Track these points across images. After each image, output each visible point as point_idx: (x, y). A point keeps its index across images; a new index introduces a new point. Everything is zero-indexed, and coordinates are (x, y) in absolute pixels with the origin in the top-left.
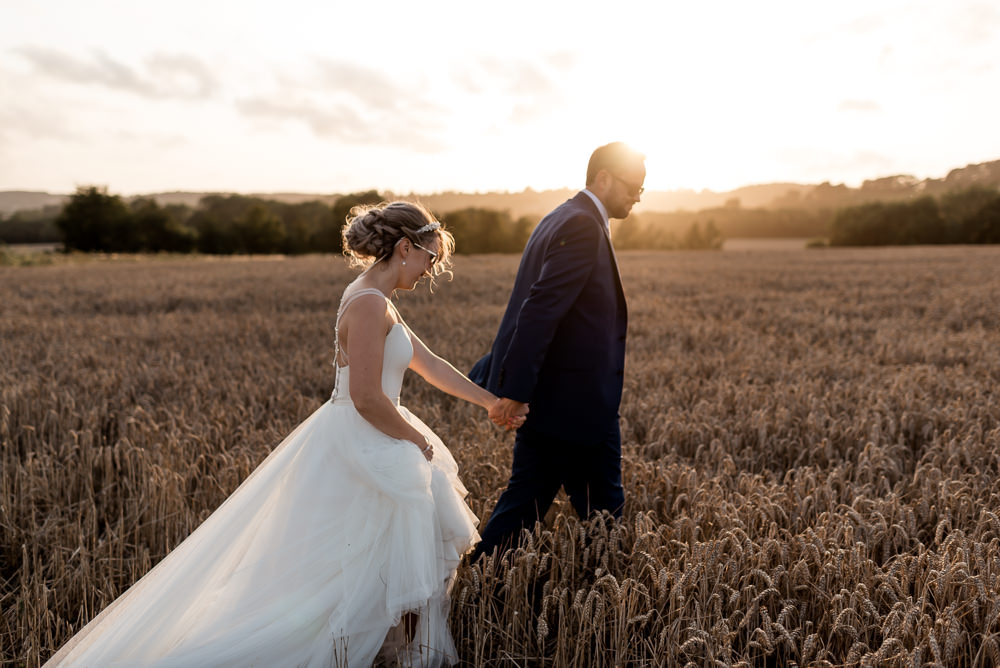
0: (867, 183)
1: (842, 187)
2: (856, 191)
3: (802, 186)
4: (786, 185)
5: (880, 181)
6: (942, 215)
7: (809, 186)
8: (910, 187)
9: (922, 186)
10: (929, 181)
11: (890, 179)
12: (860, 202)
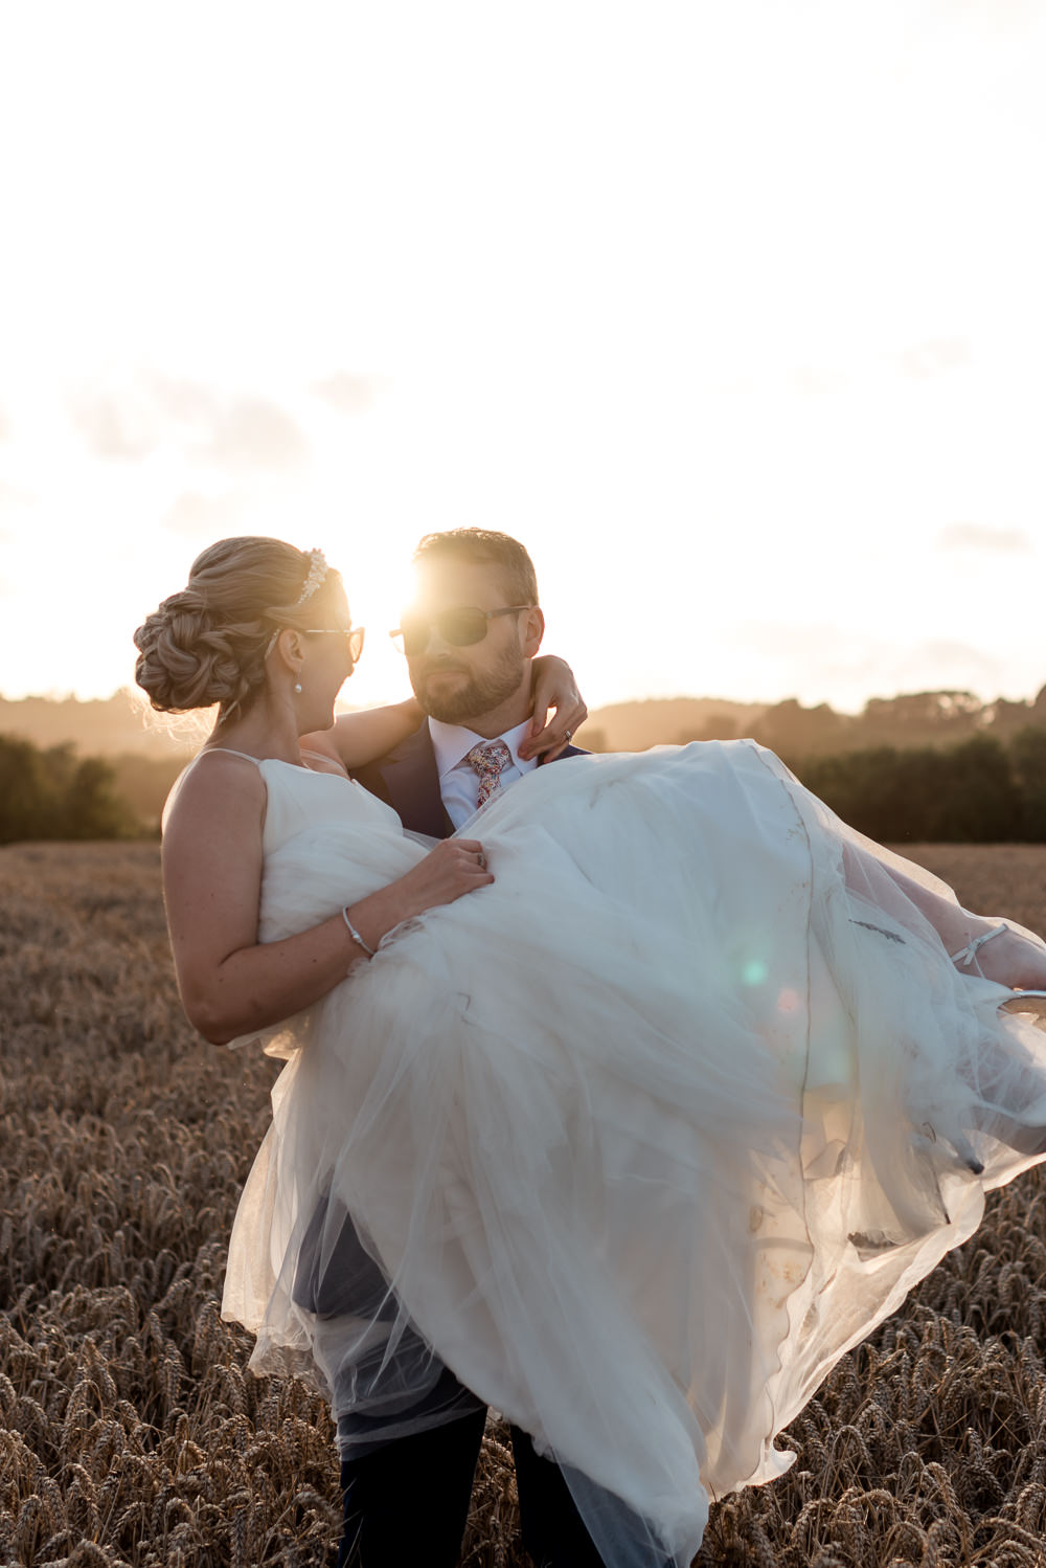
0: (875, 706)
1: (823, 713)
2: (852, 720)
3: (740, 706)
4: (707, 701)
5: (903, 702)
6: (1017, 780)
7: (755, 706)
8: (965, 717)
9: (989, 717)
10: (1002, 705)
11: (924, 699)
12: (862, 744)
